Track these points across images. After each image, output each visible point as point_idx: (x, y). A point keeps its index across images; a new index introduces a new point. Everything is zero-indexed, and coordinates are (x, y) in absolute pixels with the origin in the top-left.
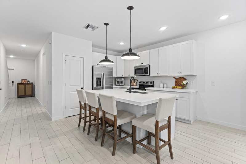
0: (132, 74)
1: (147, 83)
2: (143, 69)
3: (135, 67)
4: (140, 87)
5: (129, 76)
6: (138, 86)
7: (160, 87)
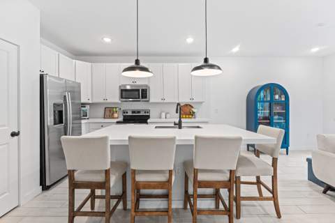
0: (115, 98)
1: (139, 112)
2: (138, 90)
3: (120, 87)
4: (124, 120)
5: (105, 101)
6: (121, 119)
7: (160, 118)
